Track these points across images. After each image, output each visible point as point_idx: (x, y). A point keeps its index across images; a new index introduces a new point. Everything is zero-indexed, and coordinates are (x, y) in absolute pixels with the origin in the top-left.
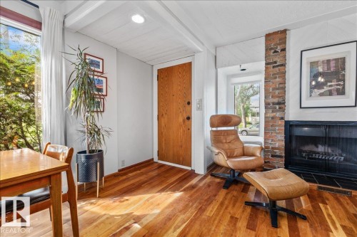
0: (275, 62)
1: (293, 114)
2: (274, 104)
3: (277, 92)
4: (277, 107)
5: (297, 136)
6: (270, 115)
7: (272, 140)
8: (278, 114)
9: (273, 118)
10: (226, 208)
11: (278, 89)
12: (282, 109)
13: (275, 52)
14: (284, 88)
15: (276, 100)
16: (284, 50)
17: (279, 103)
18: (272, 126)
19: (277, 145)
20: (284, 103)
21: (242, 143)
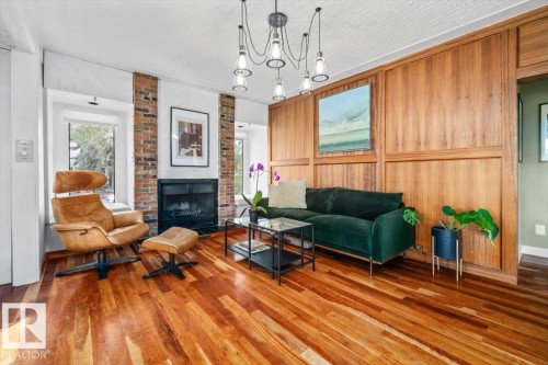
0: (147, 111)
1: (165, 172)
2: (145, 159)
3: (149, 146)
4: (150, 163)
5: (167, 196)
6: (142, 172)
7: (145, 203)
8: (150, 172)
9: (145, 176)
10: (126, 292)
11: (149, 142)
12: (154, 166)
13: (146, 98)
14: (155, 143)
15: (148, 155)
16: (155, 99)
17: (151, 159)
18: (144, 186)
19: (150, 208)
20: (156, 160)
21: (109, 212)
